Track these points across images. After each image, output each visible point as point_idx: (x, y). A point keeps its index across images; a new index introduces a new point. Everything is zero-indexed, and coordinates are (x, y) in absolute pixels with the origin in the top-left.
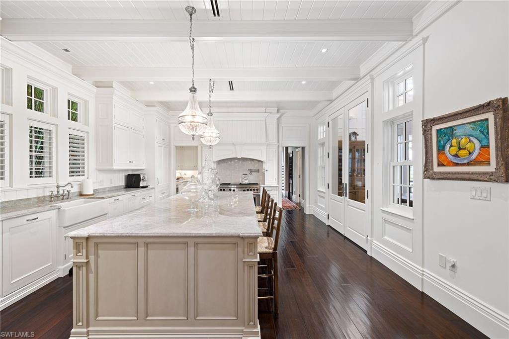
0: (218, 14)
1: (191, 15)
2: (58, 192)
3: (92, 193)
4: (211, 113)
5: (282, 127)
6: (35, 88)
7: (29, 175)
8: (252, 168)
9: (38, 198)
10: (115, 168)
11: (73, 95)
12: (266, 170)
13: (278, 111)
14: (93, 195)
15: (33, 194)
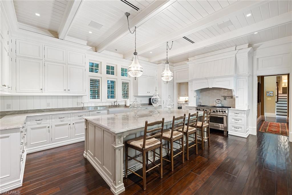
0: (139, 9)
1: (127, 17)
2: (114, 104)
3: (129, 105)
4: (167, 62)
5: (258, 59)
6: (111, 67)
7: (107, 98)
8: (226, 95)
9: (109, 106)
10: (139, 95)
11: (123, 66)
12: (237, 97)
13: (250, 46)
14: (129, 106)
15: (108, 104)
